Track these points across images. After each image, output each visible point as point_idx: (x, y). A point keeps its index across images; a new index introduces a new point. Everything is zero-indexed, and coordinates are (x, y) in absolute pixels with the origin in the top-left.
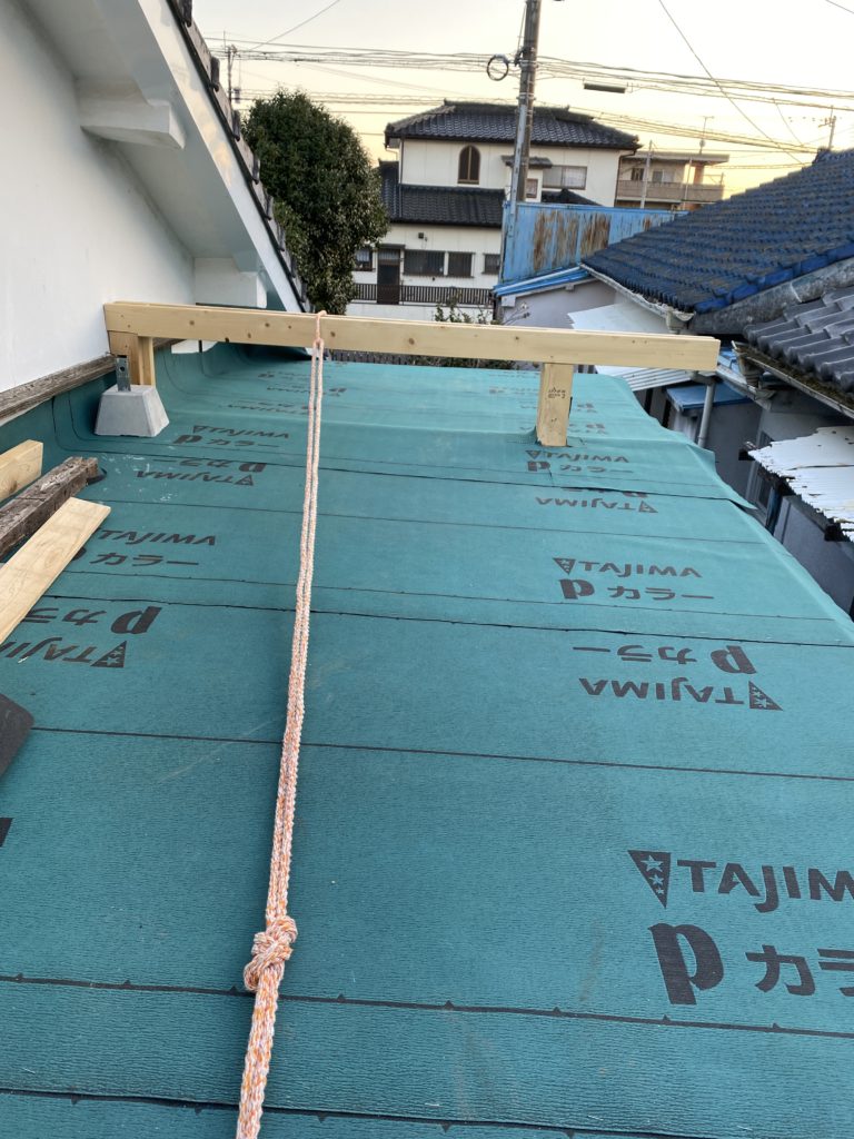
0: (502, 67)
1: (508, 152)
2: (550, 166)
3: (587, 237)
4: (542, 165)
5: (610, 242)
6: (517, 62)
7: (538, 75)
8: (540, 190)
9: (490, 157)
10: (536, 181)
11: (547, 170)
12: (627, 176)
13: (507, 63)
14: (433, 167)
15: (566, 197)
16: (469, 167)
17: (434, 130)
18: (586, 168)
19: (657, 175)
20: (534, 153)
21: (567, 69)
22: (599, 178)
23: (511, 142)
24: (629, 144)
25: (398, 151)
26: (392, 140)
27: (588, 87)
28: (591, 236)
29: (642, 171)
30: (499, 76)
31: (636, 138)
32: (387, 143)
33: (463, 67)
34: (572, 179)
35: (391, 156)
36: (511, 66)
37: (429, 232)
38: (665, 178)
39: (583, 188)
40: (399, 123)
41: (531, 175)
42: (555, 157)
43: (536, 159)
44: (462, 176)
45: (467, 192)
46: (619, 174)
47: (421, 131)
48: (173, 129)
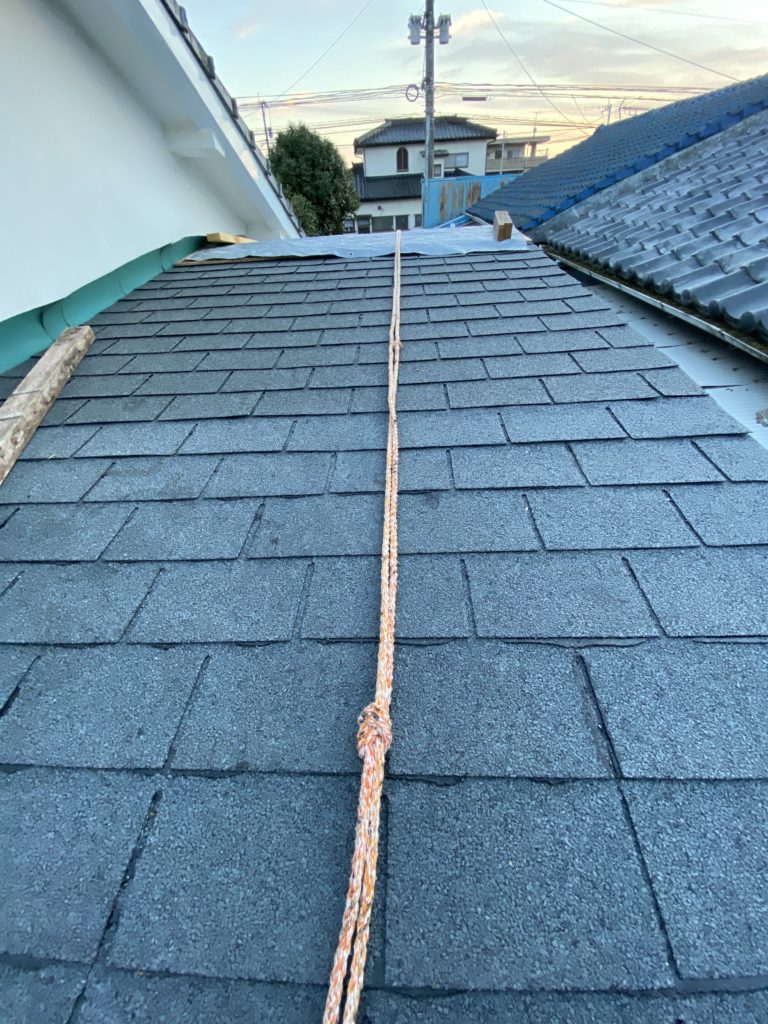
0: (413, 92)
1: (421, 148)
2: (447, 155)
3: (469, 196)
4: (443, 155)
5: (482, 197)
6: (423, 87)
7: (435, 95)
8: (443, 171)
9: (413, 153)
10: (440, 166)
11: (446, 158)
12: (492, 156)
13: (417, 88)
14: (382, 164)
15: (458, 173)
16: (402, 161)
17: (381, 140)
18: (467, 154)
19: (510, 154)
20: (438, 147)
21: (451, 89)
22: (475, 160)
23: (422, 142)
24: (492, 134)
25: (362, 156)
26: (358, 150)
27: (465, 99)
28: (471, 196)
29: (501, 152)
30: (413, 98)
31: (496, 130)
32: (356, 152)
34: (460, 162)
35: (359, 160)
36: (420, 91)
37: (384, 205)
38: (514, 155)
39: (466, 167)
40: (360, 138)
41: (436, 162)
42: (451, 148)
43: (440, 151)
44: (399, 167)
45: (403, 177)
46: (488, 154)
47: (373, 142)
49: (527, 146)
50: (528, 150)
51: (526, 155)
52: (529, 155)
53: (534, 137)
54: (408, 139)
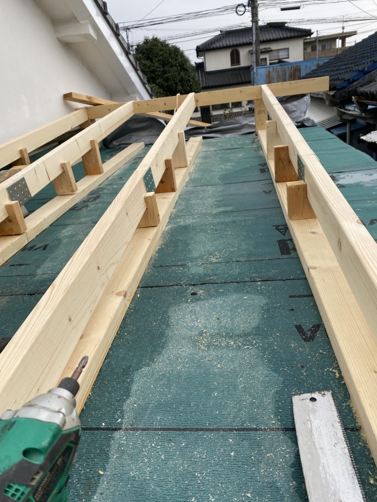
0: (242, 9)
1: (250, 48)
2: (271, 51)
3: (291, 76)
4: (268, 51)
5: (302, 76)
6: (248, 6)
7: (259, 9)
8: (268, 62)
9: (243, 53)
10: (265, 59)
11: (271, 53)
12: (309, 50)
13: (244, 6)
14: (219, 62)
15: (280, 61)
16: (235, 58)
17: (217, 45)
18: (288, 49)
19: (323, 48)
20: (262, 47)
22: (296, 52)
23: (250, 44)
24: (308, 33)
25: (203, 58)
26: (200, 53)
27: (283, 9)
29: (316, 46)
30: (241, 13)
31: (310, 30)
32: (198, 56)
33: (225, 13)
34: (282, 55)
35: (200, 60)
36: (247, 8)
38: (327, 47)
39: (288, 58)
40: (202, 45)
41: (262, 57)
42: (274, 46)
43: (265, 48)
44: (233, 63)
45: (235, 69)
46: (305, 49)
47: (211, 47)
48: (92, 32)
49: (337, 40)
50: (339, 43)
51: (337, 47)
52: (340, 46)
53: (343, 33)
54: (238, 42)
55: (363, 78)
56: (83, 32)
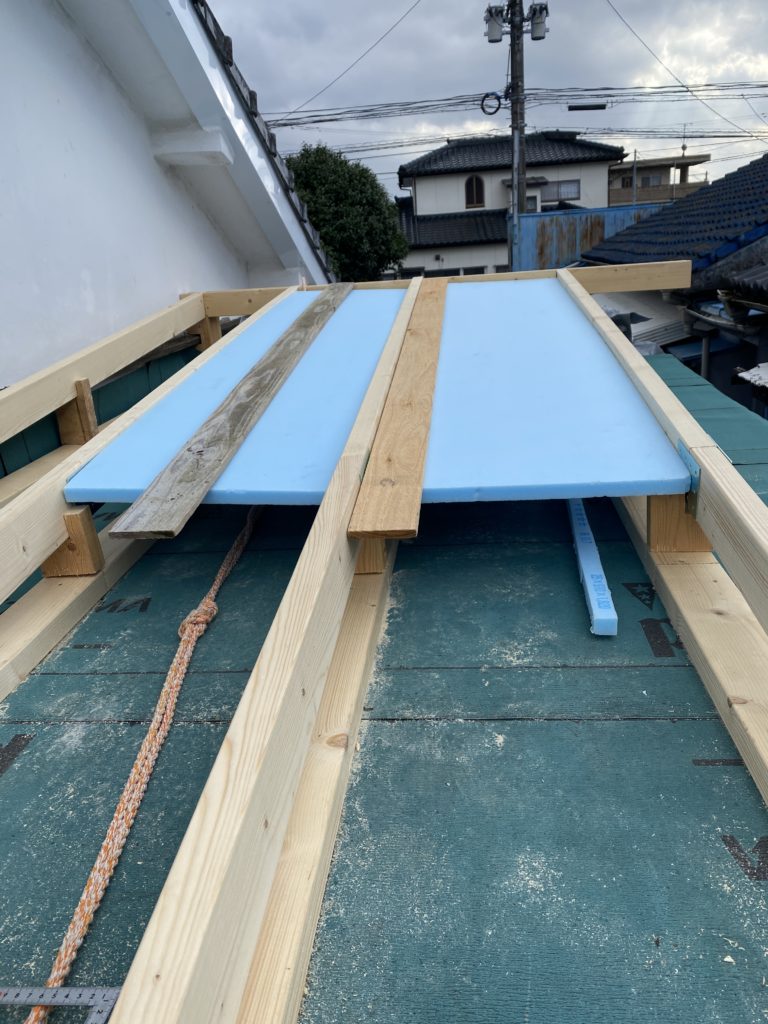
0: (495, 103)
1: (507, 176)
2: (546, 183)
3: (585, 236)
4: (540, 184)
5: (606, 237)
6: (506, 97)
7: (527, 105)
8: (539, 205)
9: (492, 186)
10: (534, 198)
11: (545, 188)
12: (618, 185)
13: (498, 98)
14: (442, 199)
15: (563, 206)
16: (474, 194)
17: (441, 165)
18: (578, 182)
19: (645, 182)
20: (530, 175)
21: (552, 96)
22: (592, 190)
23: (508, 168)
24: (618, 153)
25: (411, 188)
26: (405, 180)
27: (572, 108)
28: (588, 235)
29: (631, 179)
30: (492, 110)
31: (622, 149)
32: (401, 184)
33: (461, 107)
34: (566, 192)
35: (405, 193)
36: (503, 101)
37: (444, 255)
38: (653, 182)
39: (578, 198)
40: (410, 164)
41: (530, 193)
42: (551, 176)
43: (533, 178)
44: (469, 201)
45: (475, 215)
46: (610, 183)
47: (428, 168)
48: (224, 148)
49: (672, 169)
50: (675, 175)
51: (672, 183)
52: (678, 181)
53: (683, 157)
54: (481, 163)
55: (736, 253)
56: (208, 148)
